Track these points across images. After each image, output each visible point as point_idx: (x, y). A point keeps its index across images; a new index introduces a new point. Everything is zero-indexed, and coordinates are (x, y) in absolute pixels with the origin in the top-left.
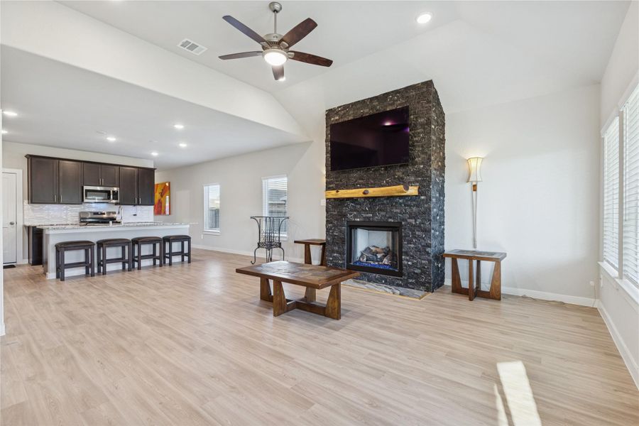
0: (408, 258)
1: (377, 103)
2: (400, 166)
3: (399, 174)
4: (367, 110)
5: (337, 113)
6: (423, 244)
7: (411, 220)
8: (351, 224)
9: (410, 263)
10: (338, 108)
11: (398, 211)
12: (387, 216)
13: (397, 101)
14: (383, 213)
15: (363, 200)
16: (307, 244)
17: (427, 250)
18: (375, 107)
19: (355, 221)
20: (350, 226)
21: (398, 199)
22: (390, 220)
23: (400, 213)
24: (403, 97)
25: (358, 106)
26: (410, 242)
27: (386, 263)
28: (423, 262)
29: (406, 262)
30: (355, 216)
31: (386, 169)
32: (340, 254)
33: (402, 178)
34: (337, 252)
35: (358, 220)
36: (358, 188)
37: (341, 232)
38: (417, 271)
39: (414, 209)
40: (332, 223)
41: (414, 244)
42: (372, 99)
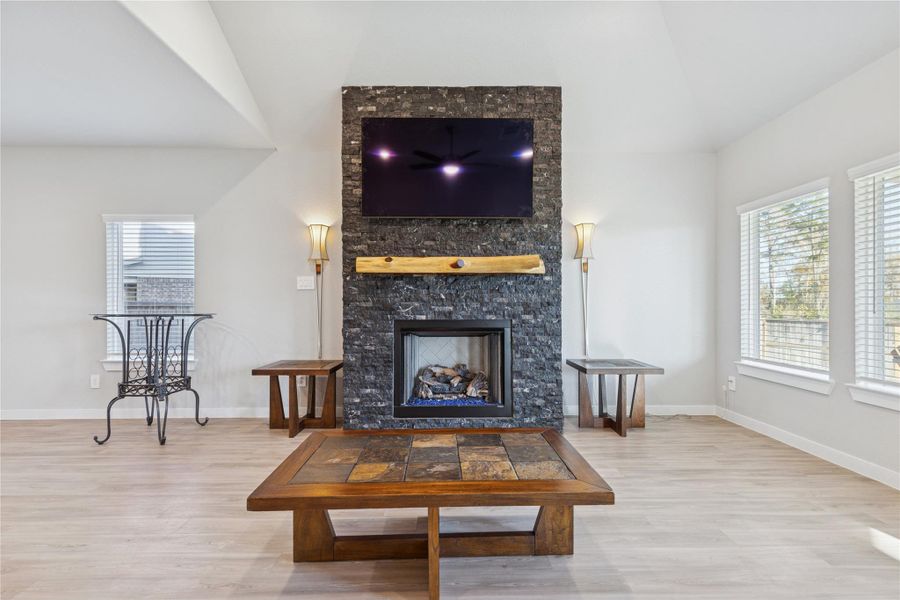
0: (523, 382)
1: (463, 101)
2: (509, 222)
3: (506, 235)
4: (441, 109)
5: (372, 99)
6: (548, 356)
7: (527, 317)
8: (405, 326)
9: (526, 390)
10: (375, 88)
11: (505, 300)
12: (484, 309)
13: (502, 106)
14: (475, 305)
15: (432, 278)
16: (273, 376)
17: (556, 365)
18: (458, 106)
19: (415, 321)
20: (403, 330)
21: (504, 280)
22: (488, 317)
23: (508, 305)
24: (512, 101)
25: (424, 97)
26: (526, 354)
27: (474, 395)
28: (549, 385)
29: (519, 390)
30: (416, 311)
31: (481, 224)
32: (381, 388)
33: (511, 243)
34: (374, 385)
35: (424, 317)
36: (423, 256)
37: (382, 342)
38: (540, 402)
39: (534, 297)
40: (359, 325)
41: (534, 357)
42: (452, 91)
